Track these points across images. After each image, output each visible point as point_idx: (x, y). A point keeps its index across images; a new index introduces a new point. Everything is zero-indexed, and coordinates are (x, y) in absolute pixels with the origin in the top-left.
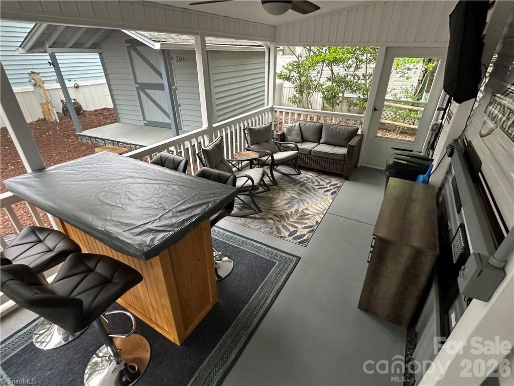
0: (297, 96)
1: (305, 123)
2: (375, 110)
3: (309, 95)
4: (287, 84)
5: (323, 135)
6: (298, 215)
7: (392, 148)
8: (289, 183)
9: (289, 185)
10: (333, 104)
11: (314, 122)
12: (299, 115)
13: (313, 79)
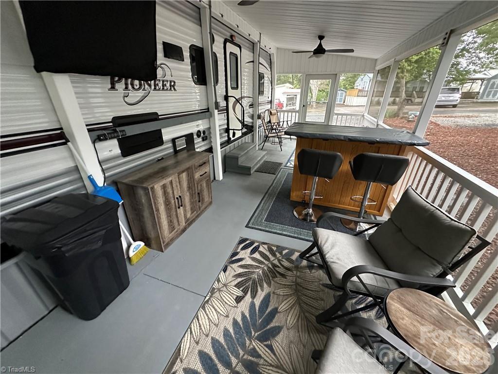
6: (251, 282)
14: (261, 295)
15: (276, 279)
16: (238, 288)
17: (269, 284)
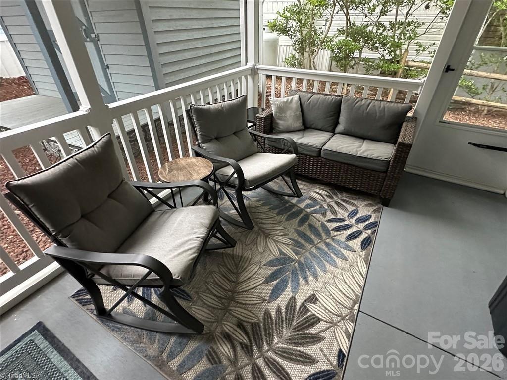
0: (297, 56)
1: (310, 95)
2: (448, 69)
3: (313, 54)
4: (284, 40)
5: (342, 119)
6: (294, 323)
7: (471, 144)
8: (278, 214)
9: (279, 218)
10: (345, 65)
11: (326, 95)
12: (300, 81)
13: (319, 32)
14: (282, 301)
15: (256, 320)
16: (314, 315)
17: (267, 314)
